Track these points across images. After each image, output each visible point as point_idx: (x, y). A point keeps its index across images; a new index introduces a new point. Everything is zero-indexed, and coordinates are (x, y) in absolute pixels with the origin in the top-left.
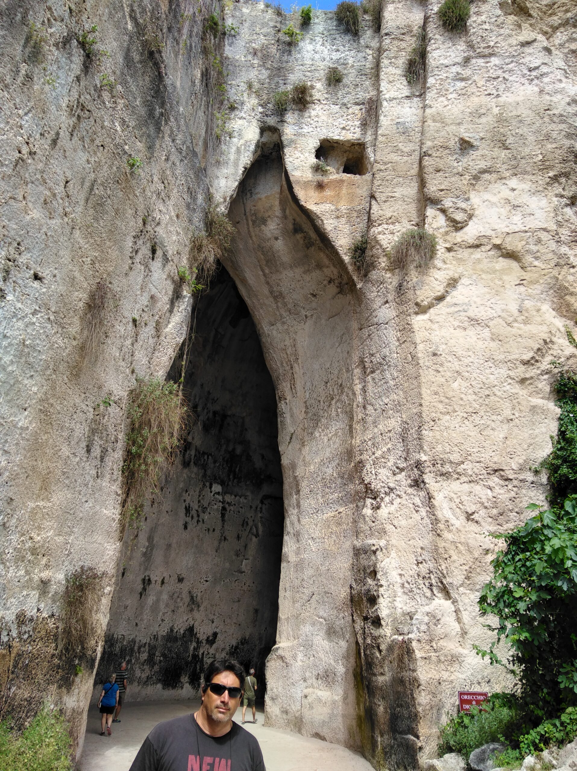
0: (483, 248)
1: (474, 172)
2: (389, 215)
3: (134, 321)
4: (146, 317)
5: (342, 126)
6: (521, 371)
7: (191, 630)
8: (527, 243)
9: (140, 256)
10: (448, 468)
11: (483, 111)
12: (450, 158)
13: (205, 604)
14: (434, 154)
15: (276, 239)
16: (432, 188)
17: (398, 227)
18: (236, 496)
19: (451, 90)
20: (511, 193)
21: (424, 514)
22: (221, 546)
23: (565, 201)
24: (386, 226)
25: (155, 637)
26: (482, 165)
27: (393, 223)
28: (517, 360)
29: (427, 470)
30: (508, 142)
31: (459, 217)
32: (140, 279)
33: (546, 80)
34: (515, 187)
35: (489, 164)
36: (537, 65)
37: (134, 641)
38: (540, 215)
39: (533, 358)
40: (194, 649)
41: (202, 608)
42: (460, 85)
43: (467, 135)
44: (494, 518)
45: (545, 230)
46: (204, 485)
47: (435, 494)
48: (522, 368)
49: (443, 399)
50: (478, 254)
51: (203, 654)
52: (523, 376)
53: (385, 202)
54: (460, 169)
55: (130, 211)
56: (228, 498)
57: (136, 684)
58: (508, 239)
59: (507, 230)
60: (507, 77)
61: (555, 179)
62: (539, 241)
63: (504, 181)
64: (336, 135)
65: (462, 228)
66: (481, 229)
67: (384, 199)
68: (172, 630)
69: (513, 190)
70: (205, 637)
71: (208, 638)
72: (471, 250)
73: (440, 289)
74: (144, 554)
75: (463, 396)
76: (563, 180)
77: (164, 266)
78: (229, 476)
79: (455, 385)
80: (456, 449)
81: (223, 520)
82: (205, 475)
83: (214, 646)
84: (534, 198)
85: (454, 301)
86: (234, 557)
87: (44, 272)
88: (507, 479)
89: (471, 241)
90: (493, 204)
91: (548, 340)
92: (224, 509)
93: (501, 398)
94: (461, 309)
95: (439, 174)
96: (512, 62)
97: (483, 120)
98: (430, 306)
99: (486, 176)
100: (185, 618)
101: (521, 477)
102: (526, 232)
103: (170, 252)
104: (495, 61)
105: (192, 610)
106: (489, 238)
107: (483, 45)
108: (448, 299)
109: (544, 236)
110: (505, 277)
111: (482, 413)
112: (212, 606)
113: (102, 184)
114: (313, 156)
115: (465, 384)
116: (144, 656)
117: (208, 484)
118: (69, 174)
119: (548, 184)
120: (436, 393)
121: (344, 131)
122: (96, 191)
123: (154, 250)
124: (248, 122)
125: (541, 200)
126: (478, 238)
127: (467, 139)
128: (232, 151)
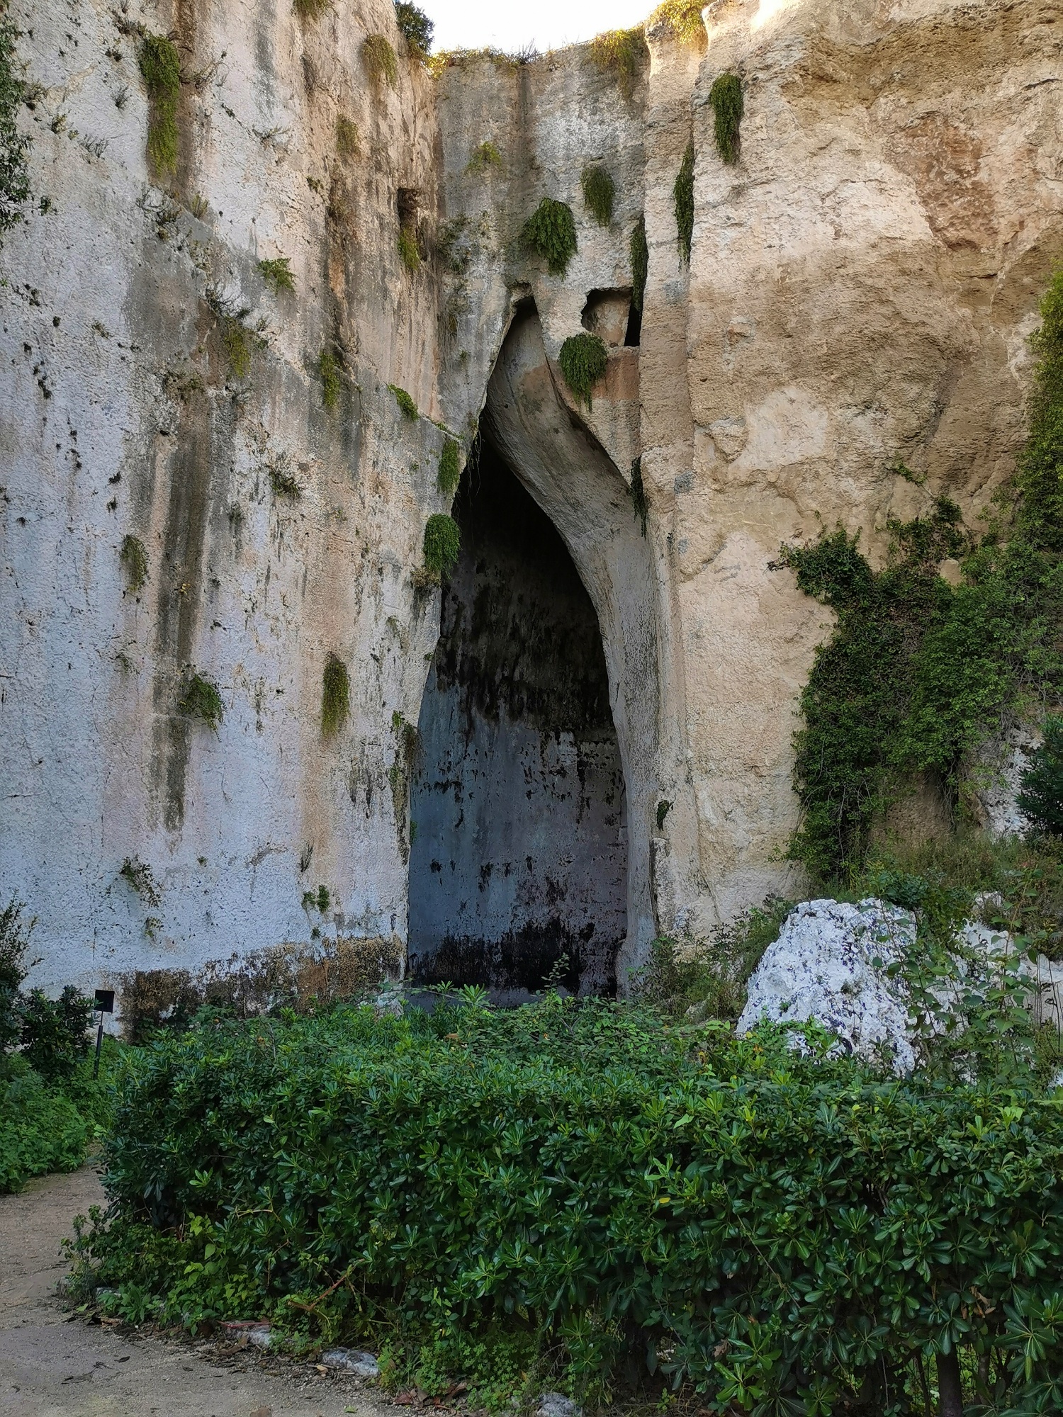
0: (758, 487)
1: (749, 376)
2: (661, 432)
3: (375, 657)
4: (386, 642)
5: (614, 264)
6: (784, 651)
7: (555, 924)
8: (804, 480)
9: (365, 591)
10: (712, 765)
11: (759, 277)
12: (719, 360)
13: (571, 890)
14: (699, 356)
15: (556, 431)
16: (698, 407)
17: (670, 451)
18: (597, 743)
19: (723, 243)
20: (788, 405)
21: (693, 812)
22: (584, 814)
23: (854, 410)
24: (656, 450)
25: (509, 935)
26: (758, 364)
27: (666, 445)
28: (780, 638)
29: (694, 767)
30: (790, 325)
31: (729, 446)
32: (372, 613)
33: (844, 210)
34: (793, 397)
35: (765, 362)
36: (831, 188)
37: (481, 942)
38: (820, 436)
39: (796, 635)
40: (564, 945)
41: (567, 896)
42: (732, 233)
43: (740, 319)
44: (748, 815)
45: (823, 459)
46: (547, 736)
47: (700, 795)
48: (786, 647)
49: (706, 688)
50: (753, 494)
51: (577, 950)
53: (656, 413)
54: (730, 374)
55: (346, 561)
56: (586, 748)
57: (493, 988)
58: (783, 475)
59: (782, 461)
60: (791, 213)
61: (840, 382)
62: (817, 476)
63: (783, 389)
64: (605, 281)
65: (733, 460)
66: (756, 461)
67: (653, 410)
68: (529, 925)
69: (793, 401)
70: (577, 931)
71: (582, 931)
72: (745, 489)
73: (706, 550)
74: (476, 841)
75: (727, 684)
76: (850, 382)
77: (396, 578)
78: (584, 715)
79: (719, 672)
80: (718, 744)
81: (582, 780)
82: (547, 722)
83: (591, 941)
84: (816, 413)
85: (722, 564)
86: (605, 827)
87: (284, 684)
88: (761, 776)
89: (744, 479)
90: (769, 423)
92: (580, 763)
93: (765, 685)
94: (728, 574)
95: (706, 385)
97: (761, 292)
98: (696, 572)
99: (763, 379)
100: (546, 910)
102: (802, 463)
103: (401, 558)
104: (776, 189)
105: (553, 901)
106: (763, 472)
107: (759, 166)
108: (718, 563)
109: (822, 468)
110: (779, 526)
111: (745, 703)
112: (582, 892)
113: (315, 566)
114: (579, 322)
115: (728, 670)
116: (498, 958)
117: (552, 734)
118: (283, 590)
119: (830, 391)
120: (699, 682)
121: (618, 271)
122: (310, 578)
123: (380, 571)
124: (490, 281)
125: (821, 416)
126: (752, 473)
127: (737, 330)
128: (473, 338)
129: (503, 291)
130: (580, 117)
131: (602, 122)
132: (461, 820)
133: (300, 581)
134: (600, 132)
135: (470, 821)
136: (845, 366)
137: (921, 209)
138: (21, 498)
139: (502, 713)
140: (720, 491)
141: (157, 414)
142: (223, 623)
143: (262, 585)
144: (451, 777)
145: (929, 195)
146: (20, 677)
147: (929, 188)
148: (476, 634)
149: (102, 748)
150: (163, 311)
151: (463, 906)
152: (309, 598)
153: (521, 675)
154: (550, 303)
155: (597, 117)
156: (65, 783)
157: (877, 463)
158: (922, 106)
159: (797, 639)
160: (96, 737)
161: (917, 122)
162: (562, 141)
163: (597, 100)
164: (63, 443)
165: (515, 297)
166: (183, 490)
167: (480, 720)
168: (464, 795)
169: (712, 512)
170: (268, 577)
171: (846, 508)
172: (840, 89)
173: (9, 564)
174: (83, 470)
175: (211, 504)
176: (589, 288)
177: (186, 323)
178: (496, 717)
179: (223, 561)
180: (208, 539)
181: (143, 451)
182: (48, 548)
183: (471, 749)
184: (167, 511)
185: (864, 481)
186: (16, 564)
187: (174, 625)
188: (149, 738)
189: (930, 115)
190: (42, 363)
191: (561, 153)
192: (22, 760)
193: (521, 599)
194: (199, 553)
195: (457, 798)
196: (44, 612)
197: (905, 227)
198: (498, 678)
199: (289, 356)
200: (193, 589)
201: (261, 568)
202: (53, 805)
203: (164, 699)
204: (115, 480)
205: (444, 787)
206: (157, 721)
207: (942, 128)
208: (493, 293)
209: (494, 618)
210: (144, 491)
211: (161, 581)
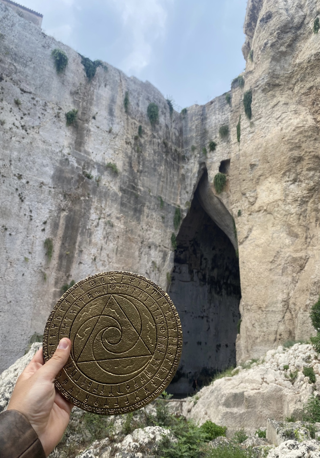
0: (261, 211)
1: (257, 177)
2: (235, 199)
4: (152, 269)
6: (270, 266)
8: (275, 207)
9: (143, 253)
11: (259, 146)
12: (248, 173)
14: (242, 173)
16: (242, 189)
19: (248, 139)
20: (269, 184)
23: (290, 183)
26: (260, 173)
28: (268, 261)
30: (269, 159)
31: (252, 200)
32: (146, 260)
33: (284, 121)
34: (270, 181)
35: (262, 172)
36: (279, 116)
38: (279, 192)
39: (273, 260)
42: (251, 135)
43: (254, 160)
44: (260, 325)
45: (280, 200)
48: (270, 264)
50: (261, 214)
52: (270, 268)
53: (234, 193)
54: (252, 177)
58: (268, 207)
59: (268, 202)
60: (268, 126)
61: (284, 174)
62: (278, 205)
63: (267, 179)
64: (226, 157)
65: (254, 204)
66: (260, 203)
72: (258, 213)
73: (246, 234)
74: (215, 335)
76: (288, 173)
79: (250, 274)
80: (250, 300)
84: (277, 185)
85: (251, 238)
88: (263, 311)
89: (257, 209)
90: (264, 191)
91: (279, 251)
93: (264, 278)
94: (252, 241)
95: (245, 182)
96: (269, 118)
97: (260, 151)
98: (243, 241)
99: (262, 178)
101: (267, 310)
102: (274, 202)
104: (263, 120)
106: (263, 207)
107: (257, 114)
108: (249, 238)
109: (280, 203)
110: (268, 224)
111: (258, 285)
114: (218, 171)
118: (108, 253)
119: (281, 177)
120: (244, 278)
122: (119, 249)
123: (150, 247)
124: (194, 163)
125: (279, 186)
126: (259, 207)
127: (253, 163)
128: (189, 180)
129: (198, 166)
130: (219, 114)
131: (224, 114)
132: (209, 328)
133: (115, 250)
134: (224, 117)
135: (212, 329)
136: (286, 168)
137: (312, 117)
138: (11, 229)
139: (223, 294)
140: (250, 214)
141: (61, 205)
142: (83, 262)
143: (99, 252)
144: (205, 314)
145: (314, 112)
146: (6, 277)
147: (314, 110)
148: (213, 269)
149: (33, 299)
150: (65, 178)
151: (210, 357)
152: (119, 255)
153: (231, 281)
154: (210, 167)
155: (223, 113)
156: (19, 308)
157: (299, 199)
158: (308, 85)
159: (273, 261)
160: (31, 295)
161: (307, 91)
162: (214, 122)
163: (223, 109)
164: (27, 214)
165: (202, 167)
166: (70, 225)
167: (216, 296)
168: (210, 320)
169: (248, 221)
170: (101, 249)
171: (289, 215)
172: (282, 87)
173: (5, 246)
174: (33, 221)
175: (80, 229)
176: (221, 160)
177: (73, 181)
178: (222, 295)
179: (84, 245)
180: (79, 239)
181: (56, 215)
182: (19, 242)
183: (212, 305)
184: (63, 231)
185: (295, 206)
186: (7, 246)
187: (64, 263)
188: (51, 296)
189: (311, 88)
190: (22, 193)
191: (213, 125)
192: (4, 301)
193: (228, 258)
194: (75, 243)
195: (207, 321)
196: (15, 259)
197: (304, 123)
198: (222, 282)
199: (114, 188)
200: (73, 253)
201: (99, 246)
202: (14, 315)
203: (59, 285)
204: (45, 223)
205: (203, 318)
206: (55, 291)
207: (316, 91)
208: (195, 167)
209: (219, 264)
210: (56, 226)
211: (60, 251)
